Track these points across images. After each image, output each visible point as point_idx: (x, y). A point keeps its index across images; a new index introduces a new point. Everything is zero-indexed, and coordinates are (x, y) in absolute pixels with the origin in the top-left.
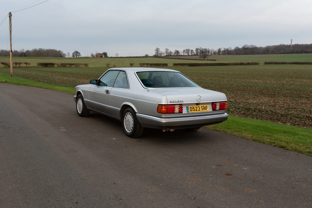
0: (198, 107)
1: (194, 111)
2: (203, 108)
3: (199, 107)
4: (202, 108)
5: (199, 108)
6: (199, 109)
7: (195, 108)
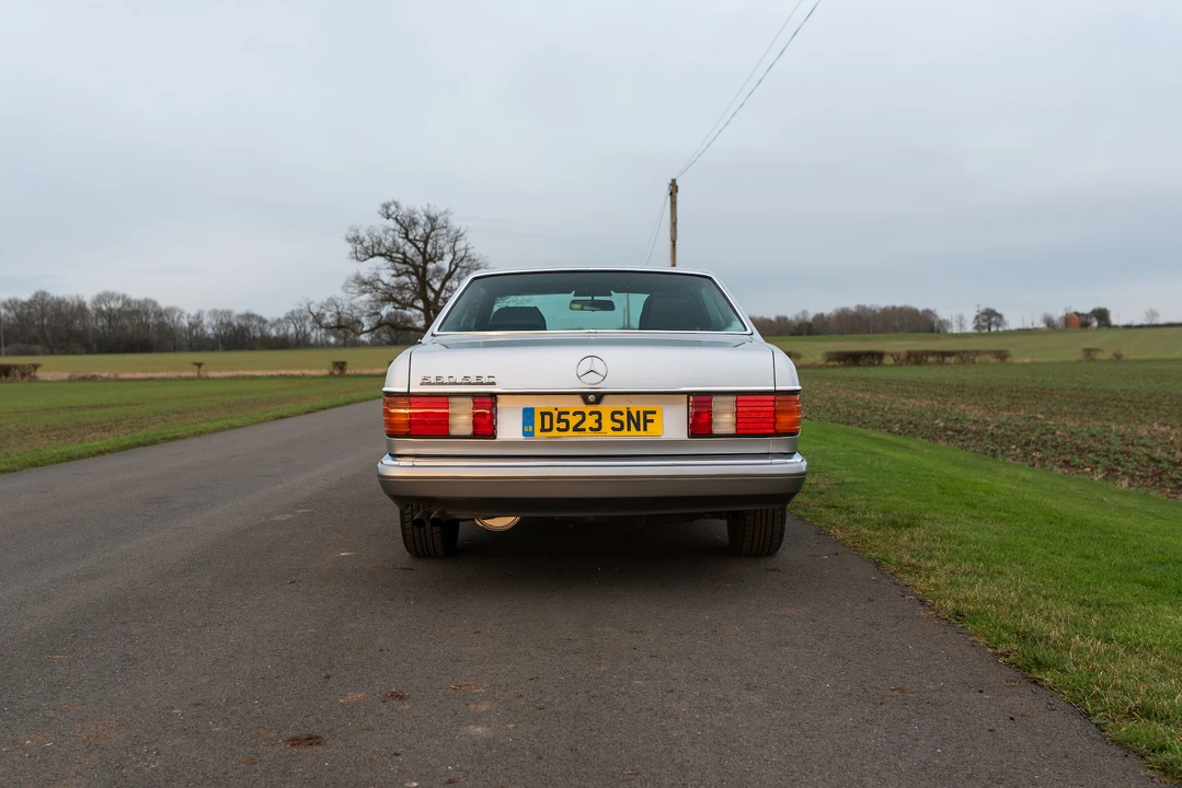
0: (591, 413)
1: (566, 429)
2: (621, 423)
3: (599, 413)
4: (613, 420)
5: (596, 417)
6: (596, 426)
7: (574, 420)
